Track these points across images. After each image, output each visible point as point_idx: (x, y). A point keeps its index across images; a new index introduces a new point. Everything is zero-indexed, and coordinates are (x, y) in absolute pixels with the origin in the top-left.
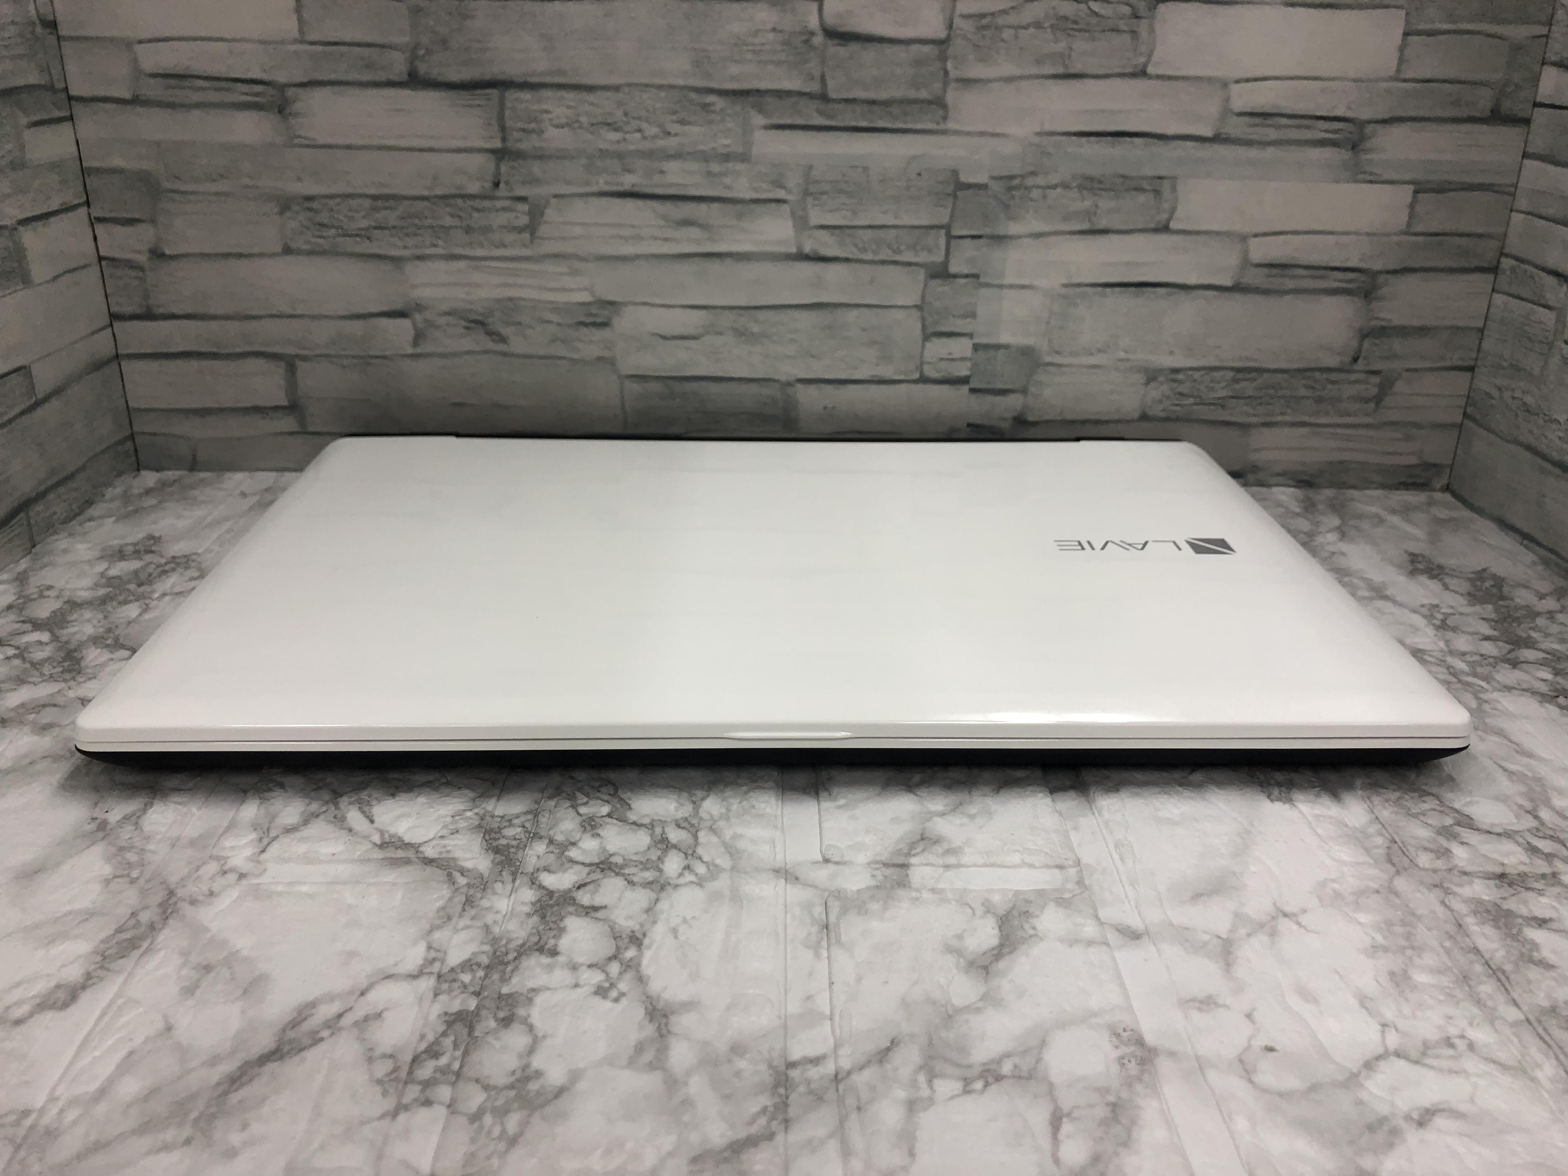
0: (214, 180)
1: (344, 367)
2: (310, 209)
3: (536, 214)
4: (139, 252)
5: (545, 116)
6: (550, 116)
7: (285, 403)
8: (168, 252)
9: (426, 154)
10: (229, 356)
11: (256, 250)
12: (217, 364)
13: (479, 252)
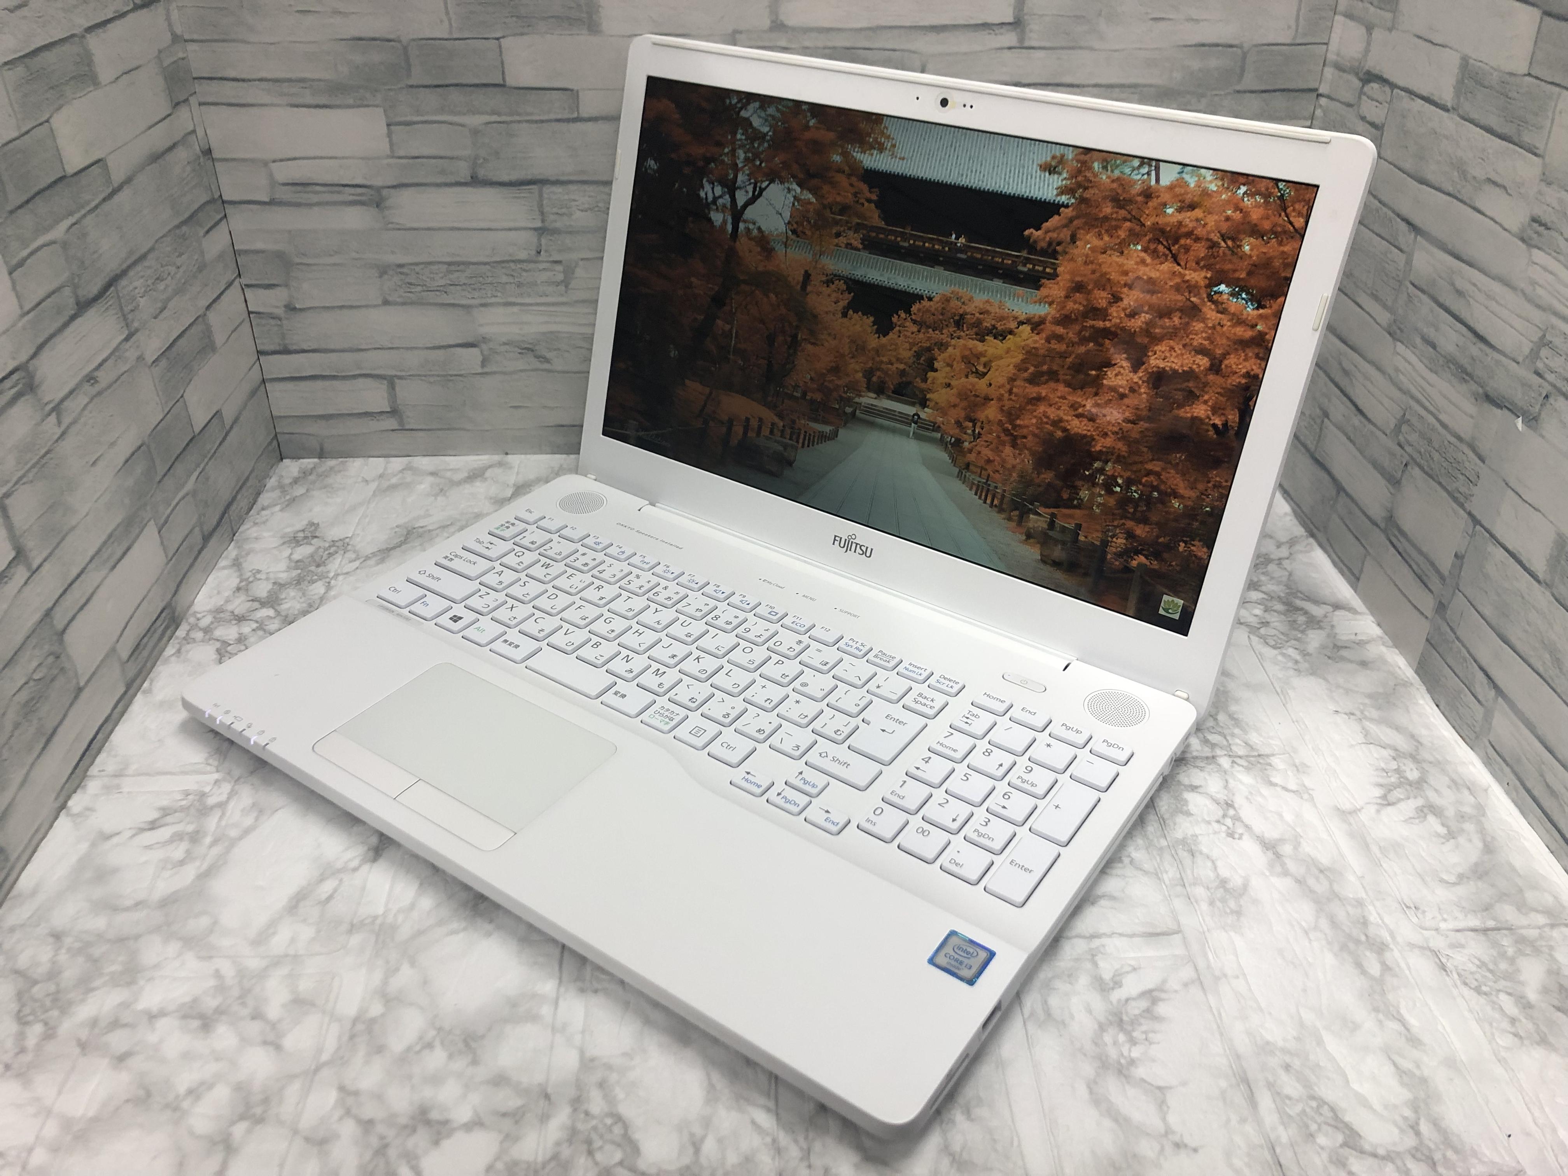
0: (331, 255)
1: (431, 383)
2: (401, 273)
3: (569, 272)
4: (277, 307)
5: (574, 203)
6: (576, 203)
7: (389, 410)
8: (297, 306)
9: (485, 232)
10: (345, 378)
11: (363, 303)
12: (336, 383)
13: (528, 300)
